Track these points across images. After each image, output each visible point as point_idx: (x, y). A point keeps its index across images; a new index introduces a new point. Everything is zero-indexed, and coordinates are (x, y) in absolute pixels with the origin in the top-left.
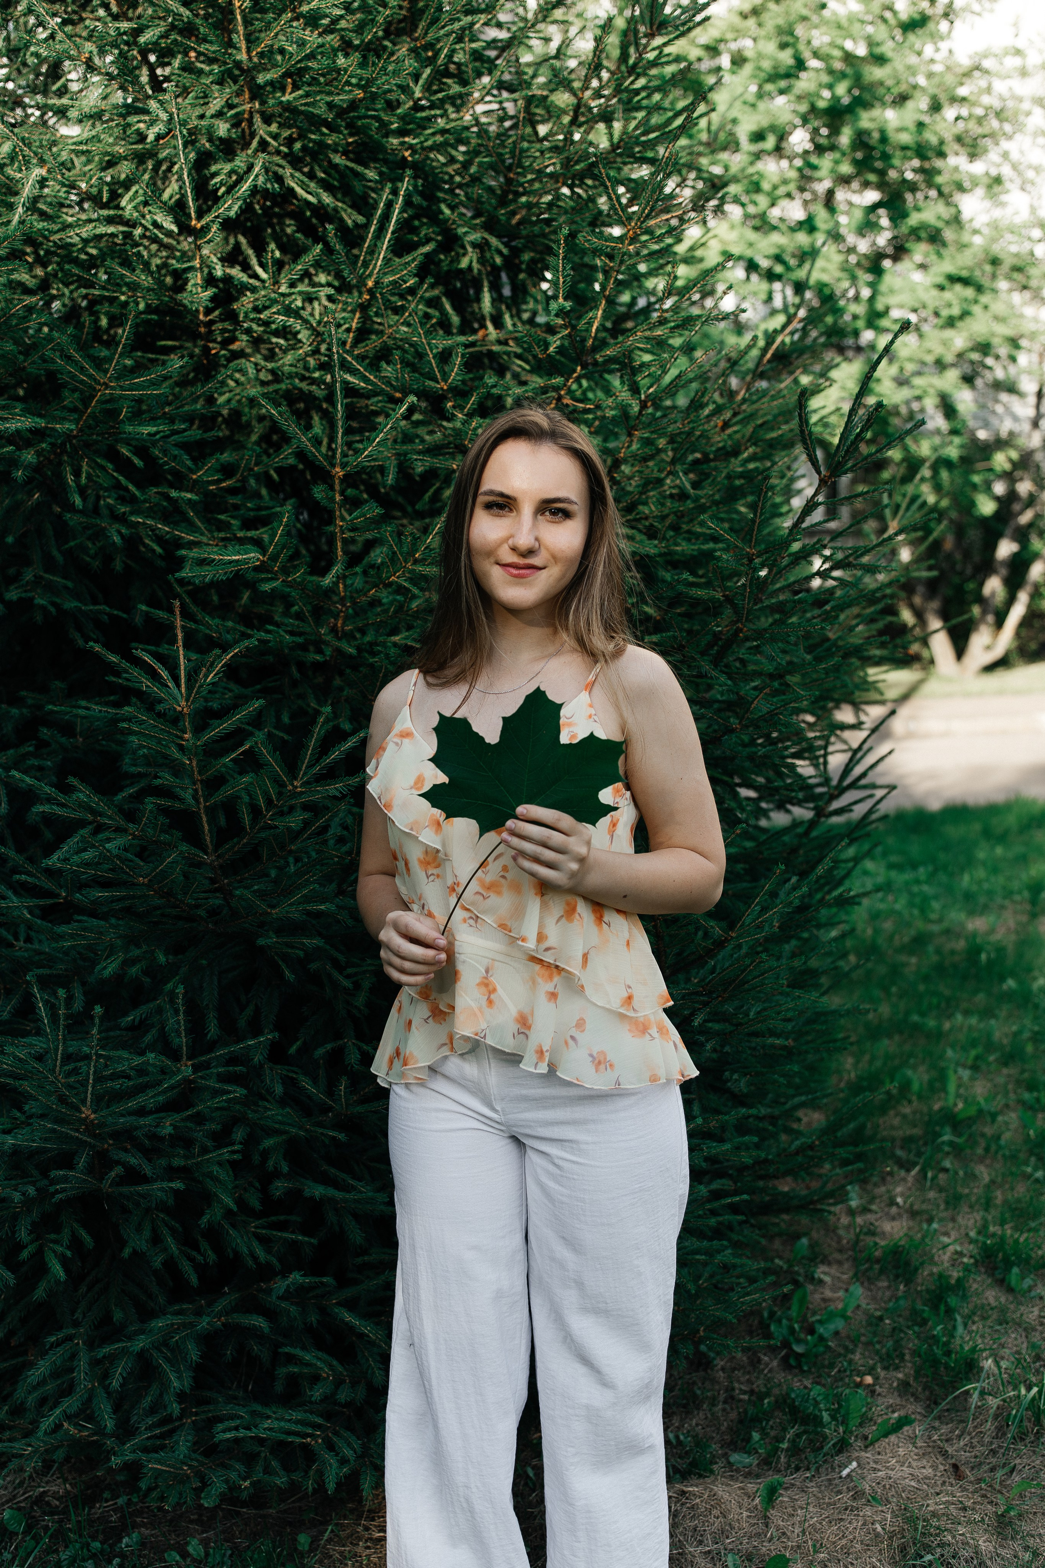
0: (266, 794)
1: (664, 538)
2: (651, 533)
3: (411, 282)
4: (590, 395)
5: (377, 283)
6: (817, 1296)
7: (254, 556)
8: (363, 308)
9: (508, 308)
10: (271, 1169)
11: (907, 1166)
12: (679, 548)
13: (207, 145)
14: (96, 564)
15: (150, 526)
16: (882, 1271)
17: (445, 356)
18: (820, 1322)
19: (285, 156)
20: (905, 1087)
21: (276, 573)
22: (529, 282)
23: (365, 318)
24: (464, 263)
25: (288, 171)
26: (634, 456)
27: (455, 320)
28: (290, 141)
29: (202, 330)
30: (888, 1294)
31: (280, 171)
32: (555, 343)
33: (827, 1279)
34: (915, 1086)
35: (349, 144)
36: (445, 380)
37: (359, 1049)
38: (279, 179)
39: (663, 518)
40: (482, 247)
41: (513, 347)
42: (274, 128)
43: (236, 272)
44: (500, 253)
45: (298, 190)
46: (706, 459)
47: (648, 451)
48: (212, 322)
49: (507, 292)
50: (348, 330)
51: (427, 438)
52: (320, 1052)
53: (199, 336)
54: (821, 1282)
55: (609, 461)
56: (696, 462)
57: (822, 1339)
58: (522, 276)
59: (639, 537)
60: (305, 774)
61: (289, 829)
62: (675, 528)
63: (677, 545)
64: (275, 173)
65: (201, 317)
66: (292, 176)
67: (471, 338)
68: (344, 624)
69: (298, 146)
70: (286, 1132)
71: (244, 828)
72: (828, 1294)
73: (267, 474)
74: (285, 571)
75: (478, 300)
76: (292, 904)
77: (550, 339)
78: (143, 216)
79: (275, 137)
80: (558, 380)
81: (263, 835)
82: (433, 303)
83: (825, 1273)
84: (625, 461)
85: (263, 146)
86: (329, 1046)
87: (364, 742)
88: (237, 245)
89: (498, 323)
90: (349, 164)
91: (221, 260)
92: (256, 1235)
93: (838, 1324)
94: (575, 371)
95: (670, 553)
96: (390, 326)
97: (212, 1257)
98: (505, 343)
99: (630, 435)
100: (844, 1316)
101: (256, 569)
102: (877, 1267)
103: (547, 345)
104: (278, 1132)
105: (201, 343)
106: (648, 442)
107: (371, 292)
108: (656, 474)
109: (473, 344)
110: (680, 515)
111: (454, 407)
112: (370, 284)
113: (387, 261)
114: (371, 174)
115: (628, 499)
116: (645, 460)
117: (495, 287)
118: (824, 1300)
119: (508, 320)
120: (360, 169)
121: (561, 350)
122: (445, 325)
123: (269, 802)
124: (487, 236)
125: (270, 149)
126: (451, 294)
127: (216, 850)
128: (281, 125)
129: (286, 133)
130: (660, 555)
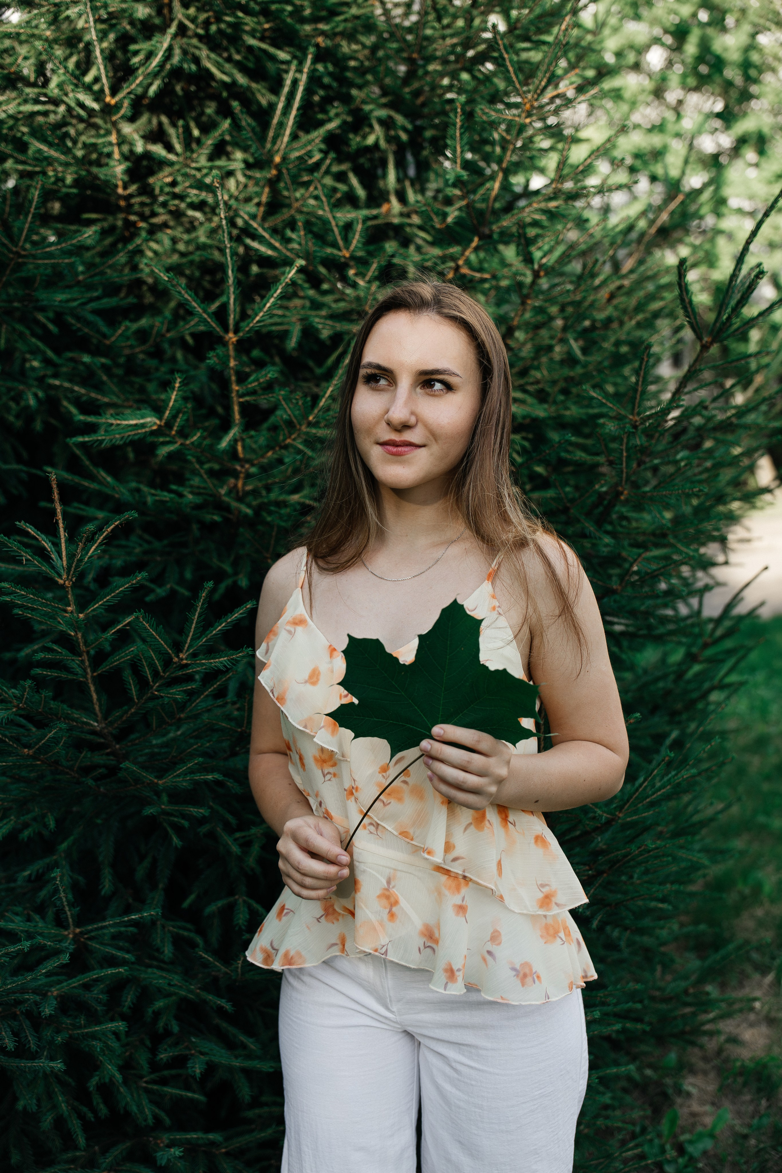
0: (152, 665)
1: (555, 402)
2: (542, 396)
3: (317, 157)
4: (486, 265)
5: (284, 159)
6: (686, 1110)
7: (151, 421)
8: (272, 183)
9: (413, 185)
10: (161, 1030)
11: (764, 970)
12: (568, 413)
13: (128, 27)
14: (19, 424)
15: (67, 389)
16: (745, 1084)
17: (348, 227)
18: (691, 1142)
19: (200, 37)
20: (757, 889)
21: (174, 437)
22: (431, 160)
23: (275, 192)
24: (371, 140)
25: (204, 53)
26: (527, 324)
27: (361, 193)
28: (207, 23)
29: (122, 203)
30: (751, 1108)
31: (197, 52)
32: (453, 214)
33: (693, 1091)
34: (767, 888)
35: (265, 30)
36: (347, 248)
37: (249, 907)
38: (197, 60)
39: (554, 382)
40: (387, 124)
41: (416, 220)
42: (192, 11)
43: (158, 150)
44: (405, 129)
45: (214, 70)
46: (593, 328)
47: (540, 318)
48: (131, 196)
49: (412, 172)
50: (258, 204)
51: (334, 306)
52: (212, 908)
53: (119, 209)
54: (689, 1095)
55: (504, 329)
56: (586, 330)
57: (692, 1160)
58: (425, 153)
59: (529, 400)
60: (190, 646)
61: (175, 700)
62: (565, 392)
63: (567, 408)
64: (193, 55)
65: (120, 191)
66: (208, 57)
67: (375, 212)
68: (244, 484)
69: (213, 28)
70: (175, 994)
71: (131, 699)
72: (696, 1107)
73: (183, 340)
74: (183, 434)
75: (385, 176)
76: (178, 776)
77: (448, 209)
78: (66, 95)
79: (193, 20)
80: (455, 250)
81: (150, 705)
82: (341, 177)
83: (694, 1085)
84: (518, 328)
85: (182, 30)
86: (220, 903)
87: (253, 613)
88: (160, 124)
89: (402, 198)
90: (264, 46)
91: (143, 137)
92: (147, 1091)
93: (707, 1144)
94: (471, 241)
95: (560, 417)
96: (297, 200)
97: (103, 1110)
98: (408, 215)
99: (523, 303)
100: (712, 1136)
101: (153, 433)
102: (740, 1080)
103: (445, 215)
104: (169, 995)
105: (121, 216)
106: (541, 310)
107: (278, 167)
108: (547, 342)
109: (375, 217)
110: (569, 380)
111: (356, 274)
112: (277, 159)
113: (294, 137)
114: (283, 55)
115: (520, 365)
116: (537, 327)
117: (400, 165)
118: (694, 1115)
119: (412, 196)
120: (272, 50)
121: (459, 222)
122: (351, 199)
123: (156, 674)
124: (393, 113)
125: (190, 33)
126: (358, 171)
127: (105, 718)
128: (198, 9)
129: (203, 17)
130: (550, 418)
